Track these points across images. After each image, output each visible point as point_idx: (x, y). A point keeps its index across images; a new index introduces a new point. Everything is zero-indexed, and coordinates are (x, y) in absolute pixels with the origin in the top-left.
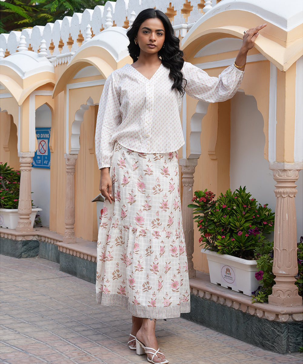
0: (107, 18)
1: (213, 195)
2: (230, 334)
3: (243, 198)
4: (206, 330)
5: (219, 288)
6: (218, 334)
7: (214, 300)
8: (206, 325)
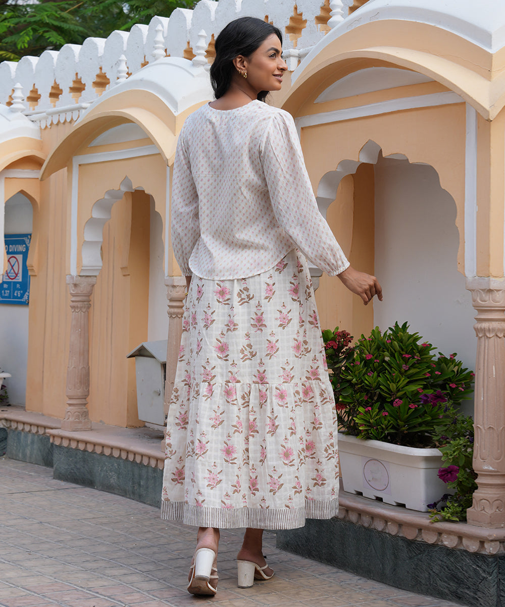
0: (156, 42)
1: (349, 336)
2: (382, 578)
3: (402, 342)
4: (337, 572)
5: (359, 499)
6: (360, 579)
7: (351, 519)
8: (337, 565)
